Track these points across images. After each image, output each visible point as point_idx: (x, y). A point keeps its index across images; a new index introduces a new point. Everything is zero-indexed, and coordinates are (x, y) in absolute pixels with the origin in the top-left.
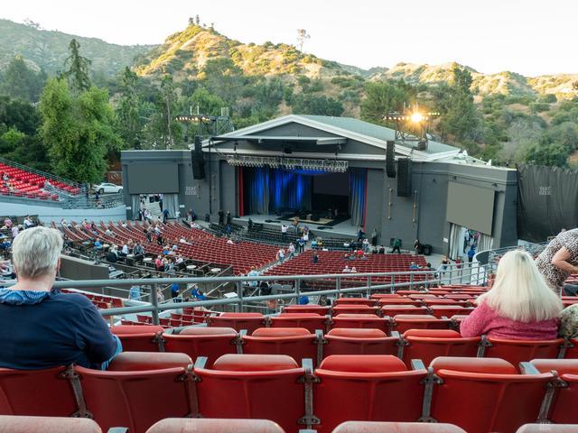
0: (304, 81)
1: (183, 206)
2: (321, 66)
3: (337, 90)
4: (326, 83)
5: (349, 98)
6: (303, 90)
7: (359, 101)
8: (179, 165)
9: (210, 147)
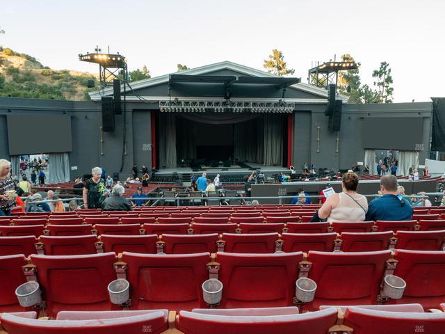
0: (12, 71)
1: (75, 168)
2: (25, 60)
3: (49, 81)
4: (37, 75)
5: (65, 88)
6: (15, 80)
7: (77, 92)
8: (72, 118)
9: (126, 93)
